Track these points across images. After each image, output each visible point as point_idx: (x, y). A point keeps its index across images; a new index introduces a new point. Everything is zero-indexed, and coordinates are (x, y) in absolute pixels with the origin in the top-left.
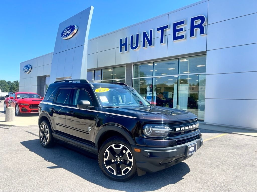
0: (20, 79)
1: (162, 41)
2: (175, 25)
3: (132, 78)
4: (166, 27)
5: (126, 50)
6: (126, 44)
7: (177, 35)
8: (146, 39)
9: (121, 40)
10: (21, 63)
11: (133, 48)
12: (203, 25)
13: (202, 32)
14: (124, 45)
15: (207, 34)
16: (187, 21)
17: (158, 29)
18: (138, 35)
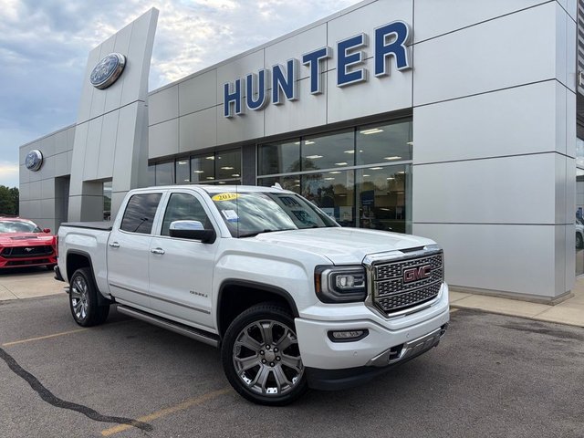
0: (20, 184)
1: (314, 88)
2: (342, 46)
3: (257, 177)
4: (323, 52)
5: (238, 111)
6: (237, 96)
7: (347, 72)
8: (279, 82)
9: (227, 86)
10: (20, 148)
11: (252, 105)
12: (402, 45)
13: (401, 63)
14: (232, 97)
15: (411, 69)
16: (367, 37)
17: (306, 58)
18: (262, 73)
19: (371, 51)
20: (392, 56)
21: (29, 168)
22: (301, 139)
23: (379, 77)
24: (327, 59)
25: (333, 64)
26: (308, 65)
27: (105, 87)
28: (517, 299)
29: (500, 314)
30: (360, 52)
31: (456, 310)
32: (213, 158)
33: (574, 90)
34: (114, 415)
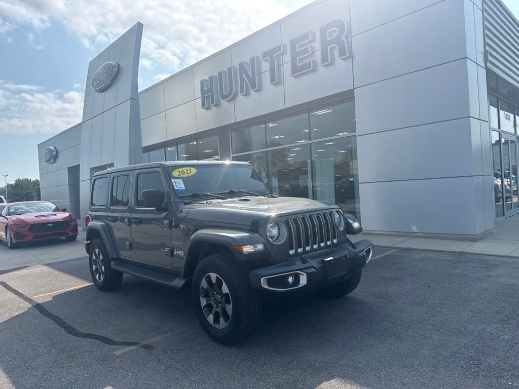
0: (40, 175)
1: (273, 79)
2: (293, 43)
3: (232, 156)
4: (278, 48)
5: (213, 102)
6: (211, 90)
7: (299, 64)
8: (244, 76)
9: (202, 83)
10: (38, 145)
11: (224, 97)
12: (342, 38)
13: (342, 53)
14: (207, 92)
15: (352, 57)
16: (313, 33)
17: (265, 55)
18: (230, 70)
19: (317, 45)
20: (335, 47)
21: (47, 161)
22: (266, 122)
23: (326, 66)
24: (282, 54)
25: (287, 58)
26: (267, 60)
27: (103, 90)
28: (447, 239)
29: (433, 251)
30: (309, 46)
31: (398, 250)
32: (195, 143)
33: (483, 65)
34: (124, 340)
